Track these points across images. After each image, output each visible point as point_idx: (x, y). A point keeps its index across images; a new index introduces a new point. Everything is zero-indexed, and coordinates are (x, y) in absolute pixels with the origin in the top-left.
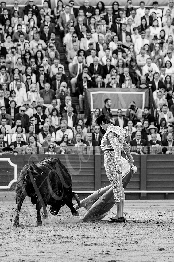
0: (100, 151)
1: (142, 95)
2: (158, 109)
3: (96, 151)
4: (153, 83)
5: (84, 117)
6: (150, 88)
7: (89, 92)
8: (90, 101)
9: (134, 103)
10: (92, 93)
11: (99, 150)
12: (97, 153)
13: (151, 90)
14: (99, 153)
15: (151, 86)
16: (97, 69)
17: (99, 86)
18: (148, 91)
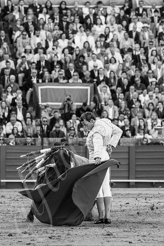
0: (48, 143)
1: (87, 89)
2: (103, 103)
3: (44, 143)
4: (98, 78)
5: (32, 110)
6: (95, 83)
7: (38, 86)
8: (38, 95)
9: (70, 96)
10: (40, 88)
11: (47, 141)
12: (45, 144)
13: (96, 85)
14: (47, 144)
15: (96, 82)
16: (44, 65)
17: (47, 81)
18: (93, 86)
